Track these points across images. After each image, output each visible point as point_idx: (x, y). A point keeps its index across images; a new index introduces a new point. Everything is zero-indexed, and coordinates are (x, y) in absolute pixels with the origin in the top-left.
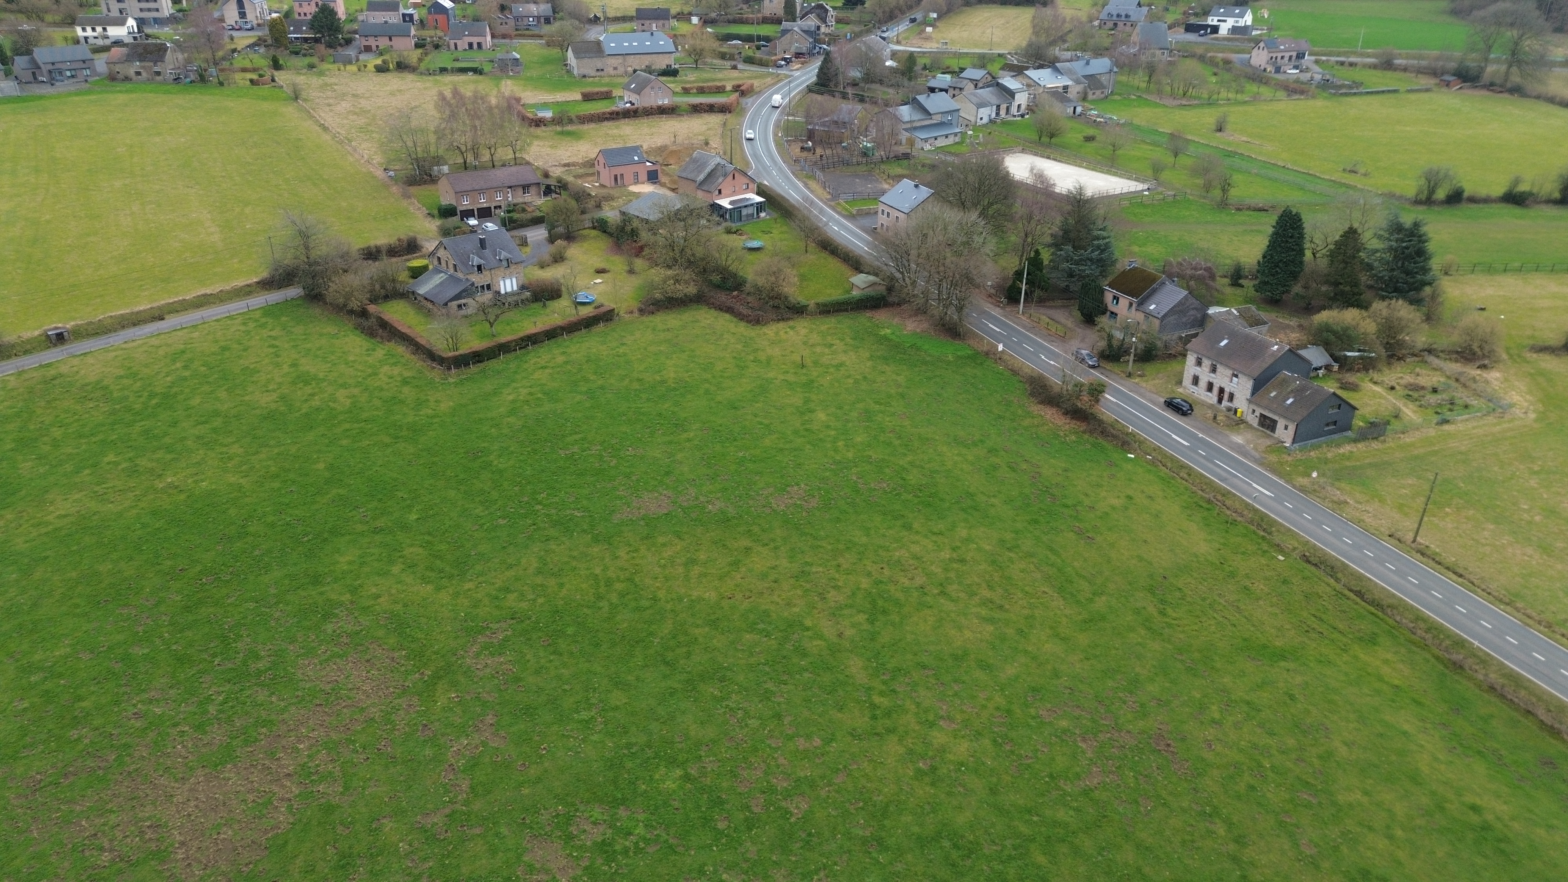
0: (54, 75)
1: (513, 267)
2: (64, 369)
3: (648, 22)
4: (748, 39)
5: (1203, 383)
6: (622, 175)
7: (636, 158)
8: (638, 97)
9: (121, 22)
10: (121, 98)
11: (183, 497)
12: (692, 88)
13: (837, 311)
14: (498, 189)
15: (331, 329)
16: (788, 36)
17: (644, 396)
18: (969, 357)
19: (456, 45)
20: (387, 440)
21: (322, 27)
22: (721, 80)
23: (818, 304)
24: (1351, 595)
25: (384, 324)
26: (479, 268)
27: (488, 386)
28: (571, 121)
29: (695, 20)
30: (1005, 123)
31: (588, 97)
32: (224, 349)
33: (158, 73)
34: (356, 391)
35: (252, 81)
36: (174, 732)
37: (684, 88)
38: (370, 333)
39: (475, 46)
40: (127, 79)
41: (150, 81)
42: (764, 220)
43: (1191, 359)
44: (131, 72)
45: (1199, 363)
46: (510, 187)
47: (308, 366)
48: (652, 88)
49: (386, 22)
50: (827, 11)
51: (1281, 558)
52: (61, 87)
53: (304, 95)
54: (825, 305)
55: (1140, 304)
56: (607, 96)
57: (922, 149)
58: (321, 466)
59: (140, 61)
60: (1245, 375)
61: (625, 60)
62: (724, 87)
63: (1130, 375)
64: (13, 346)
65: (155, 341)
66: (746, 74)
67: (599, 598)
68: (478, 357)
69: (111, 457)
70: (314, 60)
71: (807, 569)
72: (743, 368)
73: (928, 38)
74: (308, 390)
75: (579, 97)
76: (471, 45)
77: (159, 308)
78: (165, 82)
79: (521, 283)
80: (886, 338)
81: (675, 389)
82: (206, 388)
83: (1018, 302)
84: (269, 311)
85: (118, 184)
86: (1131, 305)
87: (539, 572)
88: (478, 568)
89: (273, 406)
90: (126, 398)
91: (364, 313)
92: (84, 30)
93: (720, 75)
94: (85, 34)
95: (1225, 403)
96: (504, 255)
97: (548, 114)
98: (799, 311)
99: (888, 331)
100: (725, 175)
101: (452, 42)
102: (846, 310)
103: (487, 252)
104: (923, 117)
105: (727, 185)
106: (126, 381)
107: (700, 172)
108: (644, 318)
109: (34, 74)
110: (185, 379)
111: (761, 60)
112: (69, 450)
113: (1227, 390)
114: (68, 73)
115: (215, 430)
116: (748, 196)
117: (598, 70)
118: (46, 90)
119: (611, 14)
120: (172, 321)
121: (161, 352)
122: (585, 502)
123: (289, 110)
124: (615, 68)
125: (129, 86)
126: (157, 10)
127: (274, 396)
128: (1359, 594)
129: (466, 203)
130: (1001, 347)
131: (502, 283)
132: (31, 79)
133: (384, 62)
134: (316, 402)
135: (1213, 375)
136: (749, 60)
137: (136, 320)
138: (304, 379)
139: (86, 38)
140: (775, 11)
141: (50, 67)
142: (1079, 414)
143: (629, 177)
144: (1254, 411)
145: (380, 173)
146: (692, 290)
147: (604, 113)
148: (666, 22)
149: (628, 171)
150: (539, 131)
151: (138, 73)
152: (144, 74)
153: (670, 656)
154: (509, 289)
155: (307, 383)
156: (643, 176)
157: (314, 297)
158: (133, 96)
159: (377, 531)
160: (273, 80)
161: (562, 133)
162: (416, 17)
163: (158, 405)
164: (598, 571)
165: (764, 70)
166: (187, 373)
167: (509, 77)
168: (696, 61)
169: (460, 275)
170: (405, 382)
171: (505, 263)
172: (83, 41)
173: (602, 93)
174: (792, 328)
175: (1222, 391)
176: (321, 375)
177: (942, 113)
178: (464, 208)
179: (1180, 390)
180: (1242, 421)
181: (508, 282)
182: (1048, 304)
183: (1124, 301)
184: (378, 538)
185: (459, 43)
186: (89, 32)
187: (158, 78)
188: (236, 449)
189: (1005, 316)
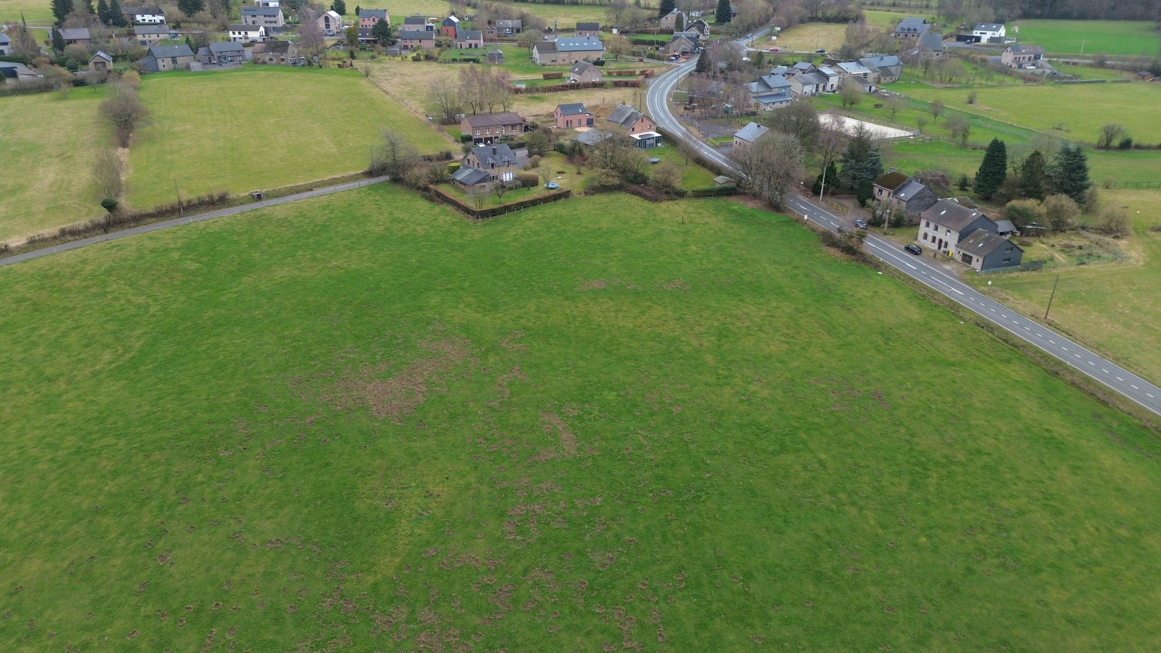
0: (222, 59)
1: (511, 166)
2: (265, 212)
3: (585, 32)
4: (651, 43)
5: (930, 238)
6: (571, 121)
7: (580, 111)
8: (579, 76)
9: (257, 29)
10: (263, 74)
11: (343, 271)
12: (613, 73)
13: (705, 196)
14: (497, 126)
15: (407, 197)
16: (678, 41)
17: (589, 235)
18: (786, 222)
19: (461, 44)
20: (448, 250)
21: (379, 33)
22: (632, 68)
23: (693, 191)
24: (1001, 341)
25: (439, 195)
26: (493, 165)
27: (500, 228)
28: (537, 90)
29: (615, 31)
30: (821, 96)
31: (547, 77)
32: (350, 205)
33: (283, 60)
34: (427, 227)
35: (339, 65)
36: (361, 364)
37: (608, 73)
38: (431, 200)
39: (473, 46)
40: (264, 63)
41: (278, 64)
42: (660, 147)
43: (923, 223)
44: (267, 59)
45: (928, 225)
46: (504, 126)
47: (397, 214)
48: (589, 71)
49: (418, 31)
50: (704, 25)
51: (962, 323)
52: (226, 67)
53: (371, 74)
54: (697, 191)
55: (896, 193)
56: (559, 76)
57: (765, 110)
58: (414, 261)
59: (273, 52)
60: (954, 230)
61: (570, 55)
62: (635, 72)
63: (885, 234)
64: (235, 200)
65: (311, 200)
66: (649, 65)
67: (569, 323)
68: (494, 213)
69: (301, 253)
70: (375, 53)
71: (683, 316)
72: (647, 223)
73: (774, 44)
74: (400, 226)
75: (541, 77)
76: (470, 45)
77: (310, 184)
78: (287, 65)
79: (515, 176)
80: (734, 211)
81: (607, 232)
82: (344, 223)
83: (819, 194)
84: (371, 187)
85: (272, 121)
86: (889, 194)
87: (537, 311)
88: (504, 308)
89: (382, 233)
90: (302, 226)
91: (426, 189)
92: (234, 33)
93: (631, 65)
94: (234, 36)
95: (942, 249)
96: (506, 158)
97: (523, 86)
98: (681, 195)
99: (736, 207)
100: (637, 119)
101: (459, 43)
102: (711, 196)
103: (497, 157)
104: (766, 90)
105: (637, 125)
106: (300, 218)
107: (621, 117)
108: (588, 197)
109: (209, 58)
110: (332, 218)
111: (659, 56)
112: (277, 249)
113: (944, 240)
114: (230, 59)
115: (353, 243)
116: (650, 133)
117: (552, 61)
118: (217, 68)
119: (559, 27)
120: (316, 192)
121: (316, 205)
122: (559, 282)
123: (364, 82)
124: (564, 60)
125: (266, 67)
126: (275, 22)
127: (383, 228)
128: (1006, 341)
129: (478, 135)
130: (806, 217)
131: (504, 175)
132: (208, 62)
133: (418, 55)
134: (406, 231)
135: (935, 232)
136: (651, 57)
137: (298, 190)
138: (398, 221)
139: (235, 39)
140: (669, 25)
141: (219, 54)
142: (850, 250)
143: (575, 122)
144: (959, 252)
145: (423, 118)
146: (616, 181)
147: (558, 86)
148: (596, 32)
149: (575, 118)
150: (518, 96)
151: (271, 60)
152: (275, 60)
153: (608, 349)
154: (508, 179)
155: (399, 222)
156: (584, 122)
157: (396, 180)
158: (270, 73)
159: (448, 290)
160: (351, 65)
161: (532, 98)
162: (434, 28)
163: (320, 230)
164: (568, 312)
165: (661, 62)
166: (332, 216)
167: (496, 65)
168: (616, 56)
169: (481, 169)
170: (453, 224)
171: (507, 163)
172: (233, 40)
173: (556, 74)
174: (677, 204)
175: (941, 241)
176: (406, 219)
177: (779, 88)
178: (477, 137)
179: (916, 243)
180: (952, 259)
181: (508, 175)
182: (838, 196)
183: (885, 193)
184: (450, 293)
185: (463, 43)
186: (237, 35)
187: (283, 63)
188: (365, 252)
189: (811, 202)
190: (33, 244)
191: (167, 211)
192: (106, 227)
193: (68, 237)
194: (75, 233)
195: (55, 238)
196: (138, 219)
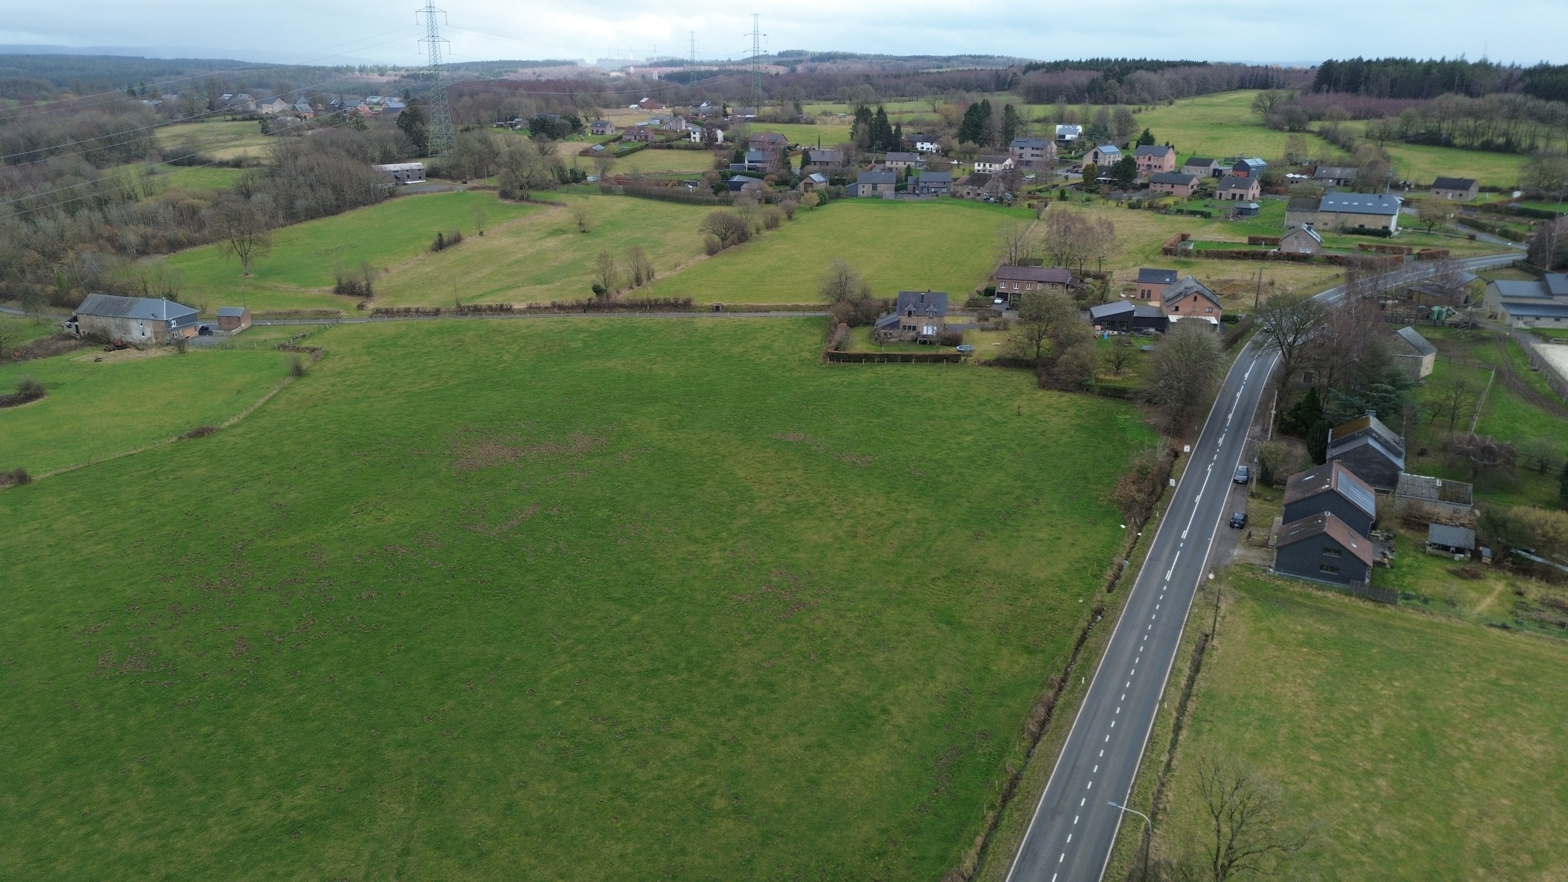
1: (935, 318)
3: (1445, 191)
6: (1149, 292)
7: (1168, 280)
9: (1003, 162)
12: (1371, 247)
14: (1029, 281)
25: (834, 333)
26: (910, 313)
29: (1517, 194)
31: (1253, 241)
33: (979, 195)
38: (828, 337)
39: (1237, 197)
41: (973, 199)
44: (965, 192)
46: (1040, 282)
51: (1081, 601)
53: (1044, 217)
56: (1275, 242)
58: (707, 379)
61: (1337, 217)
63: (1253, 495)
64: (696, 307)
67: (702, 457)
68: (848, 358)
70: (1093, 196)
71: (803, 485)
72: (980, 405)
76: (1234, 196)
78: (978, 201)
79: (941, 331)
87: (700, 440)
88: (685, 430)
91: (836, 326)
92: (979, 165)
96: (932, 309)
97: (1189, 248)
100: (1186, 296)
101: (1218, 192)
103: (922, 305)
105: (1186, 306)
108: (980, 367)
114: (933, 190)
116: (1206, 318)
129: (1003, 288)
130: (1187, 449)
131: (925, 328)
137: (757, 310)
141: (923, 184)
143: (1156, 294)
149: (1155, 289)
154: (927, 333)
161: (1179, 262)
162: (1224, 172)
168: (1430, 227)
169: (898, 315)
170: (802, 361)
173: (1268, 239)
178: (1001, 291)
180: (1267, 546)
181: (930, 328)
185: (1224, 193)
190: (532, 309)
191: (637, 305)
192: (587, 308)
193: (556, 310)
194: (562, 308)
195: (547, 308)
196: (614, 307)
